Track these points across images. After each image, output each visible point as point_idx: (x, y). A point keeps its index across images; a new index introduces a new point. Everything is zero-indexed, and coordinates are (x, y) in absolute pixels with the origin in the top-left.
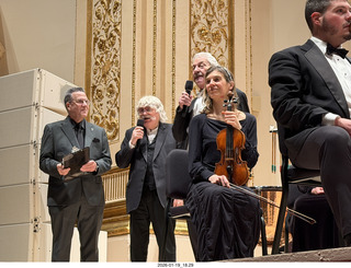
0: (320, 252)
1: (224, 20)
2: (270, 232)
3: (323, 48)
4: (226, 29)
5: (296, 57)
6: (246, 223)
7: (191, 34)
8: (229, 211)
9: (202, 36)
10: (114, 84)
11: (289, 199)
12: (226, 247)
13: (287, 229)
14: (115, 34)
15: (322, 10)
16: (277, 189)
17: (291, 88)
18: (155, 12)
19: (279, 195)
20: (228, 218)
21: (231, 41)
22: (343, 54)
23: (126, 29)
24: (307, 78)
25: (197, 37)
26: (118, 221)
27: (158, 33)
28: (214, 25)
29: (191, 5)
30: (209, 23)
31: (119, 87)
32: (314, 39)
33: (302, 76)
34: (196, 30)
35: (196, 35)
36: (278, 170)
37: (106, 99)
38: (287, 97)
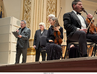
0: (75, 58)
1: (55, 7)
2: (63, 55)
3: (76, 13)
4: (55, 9)
5: (70, 14)
6: (58, 52)
7: (47, 10)
8: (54, 50)
9: (49, 11)
10: (29, 21)
11: (68, 48)
12: (53, 57)
13: (67, 55)
14: (30, 9)
15: (76, 4)
16: (65, 46)
17: (69, 22)
18: (39, 5)
19: (66, 47)
20: (54, 51)
21: (56, 12)
22: (80, 14)
23: (32, 8)
24: (72, 19)
25: (48, 11)
26: (29, 52)
27: (39, 10)
28: (52, 8)
29: (47, 4)
30: (51, 8)
31: (30, 21)
32: (73, 11)
33: (71, 19)
34: (48, 9)
35: (48, 10)
36: (66, 41)
37: (27, 24)
38: (67, 24)
